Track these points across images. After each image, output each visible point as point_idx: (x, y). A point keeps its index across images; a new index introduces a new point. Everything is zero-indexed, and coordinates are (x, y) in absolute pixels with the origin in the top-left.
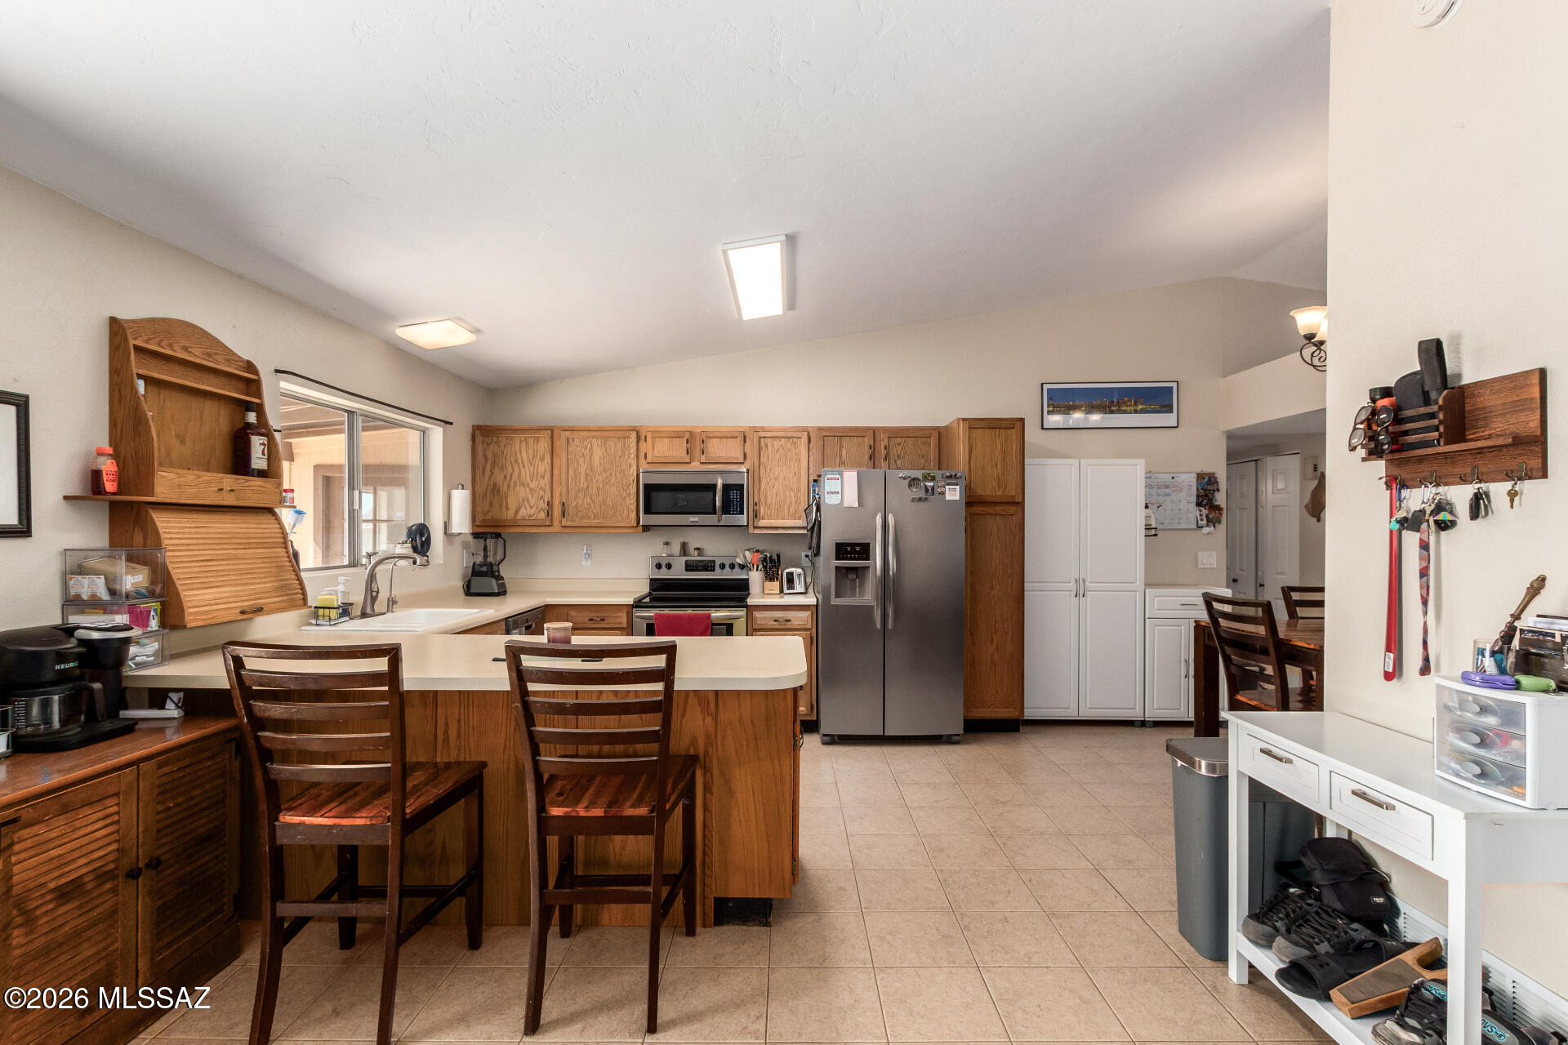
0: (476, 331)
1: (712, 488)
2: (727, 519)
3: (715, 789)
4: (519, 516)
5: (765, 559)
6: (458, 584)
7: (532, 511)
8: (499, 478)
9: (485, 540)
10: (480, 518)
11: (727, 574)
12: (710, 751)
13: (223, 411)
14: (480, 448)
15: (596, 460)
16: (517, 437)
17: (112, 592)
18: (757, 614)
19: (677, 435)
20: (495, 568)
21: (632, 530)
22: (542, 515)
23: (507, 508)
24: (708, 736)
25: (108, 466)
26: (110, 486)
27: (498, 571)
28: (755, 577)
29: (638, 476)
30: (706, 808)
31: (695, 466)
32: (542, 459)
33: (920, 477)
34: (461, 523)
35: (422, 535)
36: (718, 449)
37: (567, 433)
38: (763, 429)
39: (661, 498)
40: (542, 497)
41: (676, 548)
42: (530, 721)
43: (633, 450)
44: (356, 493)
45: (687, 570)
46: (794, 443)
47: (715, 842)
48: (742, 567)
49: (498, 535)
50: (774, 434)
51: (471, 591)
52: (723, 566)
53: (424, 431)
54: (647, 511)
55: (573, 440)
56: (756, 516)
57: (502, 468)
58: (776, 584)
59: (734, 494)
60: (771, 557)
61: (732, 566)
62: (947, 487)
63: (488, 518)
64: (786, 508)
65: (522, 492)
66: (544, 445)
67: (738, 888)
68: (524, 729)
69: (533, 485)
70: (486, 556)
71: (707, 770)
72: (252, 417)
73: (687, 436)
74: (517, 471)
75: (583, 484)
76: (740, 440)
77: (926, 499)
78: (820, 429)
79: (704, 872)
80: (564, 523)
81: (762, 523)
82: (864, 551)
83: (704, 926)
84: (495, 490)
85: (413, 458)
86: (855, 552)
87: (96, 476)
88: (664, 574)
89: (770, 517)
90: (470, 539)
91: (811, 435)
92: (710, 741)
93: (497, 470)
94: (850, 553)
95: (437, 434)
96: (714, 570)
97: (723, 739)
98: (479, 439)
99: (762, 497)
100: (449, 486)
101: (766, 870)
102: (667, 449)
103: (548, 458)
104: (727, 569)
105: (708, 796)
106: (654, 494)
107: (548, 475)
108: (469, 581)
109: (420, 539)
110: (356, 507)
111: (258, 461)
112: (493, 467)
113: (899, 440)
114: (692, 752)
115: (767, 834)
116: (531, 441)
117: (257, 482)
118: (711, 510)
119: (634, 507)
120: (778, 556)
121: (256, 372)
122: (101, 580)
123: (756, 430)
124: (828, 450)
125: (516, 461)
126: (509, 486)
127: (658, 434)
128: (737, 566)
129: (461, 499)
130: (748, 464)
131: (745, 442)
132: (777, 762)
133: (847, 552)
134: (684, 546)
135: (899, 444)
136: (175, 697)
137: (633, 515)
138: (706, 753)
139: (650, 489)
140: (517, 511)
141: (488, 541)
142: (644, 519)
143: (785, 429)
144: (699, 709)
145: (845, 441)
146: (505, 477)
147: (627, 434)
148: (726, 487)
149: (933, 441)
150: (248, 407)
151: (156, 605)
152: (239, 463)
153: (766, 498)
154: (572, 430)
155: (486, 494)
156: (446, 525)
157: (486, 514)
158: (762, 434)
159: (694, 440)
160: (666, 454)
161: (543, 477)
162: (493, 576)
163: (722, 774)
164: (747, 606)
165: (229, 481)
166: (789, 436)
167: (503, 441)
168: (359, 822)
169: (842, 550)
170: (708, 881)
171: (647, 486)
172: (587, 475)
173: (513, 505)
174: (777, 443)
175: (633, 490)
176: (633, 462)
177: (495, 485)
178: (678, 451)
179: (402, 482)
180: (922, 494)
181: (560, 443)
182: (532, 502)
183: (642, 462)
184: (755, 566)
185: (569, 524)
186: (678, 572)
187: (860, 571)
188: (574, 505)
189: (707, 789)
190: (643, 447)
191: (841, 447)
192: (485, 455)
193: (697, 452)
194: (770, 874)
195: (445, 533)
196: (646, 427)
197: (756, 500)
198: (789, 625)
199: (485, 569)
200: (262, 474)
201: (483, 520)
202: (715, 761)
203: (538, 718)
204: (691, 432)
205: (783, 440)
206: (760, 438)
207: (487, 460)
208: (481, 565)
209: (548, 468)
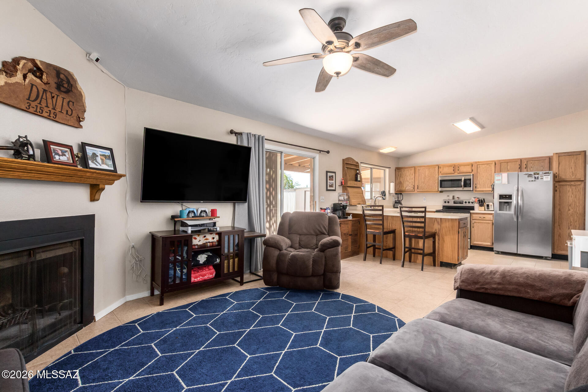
0: (396, 148)
1: (460, 180)
2: (466, 189)
3: (440, 240)
4: (406, 189)
5: (479, 200)
6: (392, 205)
7: (409, 188)
8: (401, 180)
9: (398, 195)
10: (397, 189)
11: (467, 205)
12: (439, 232)
13: (354, 171)
14: (397, 173)
15: (427, 174)
16: (406, 169)
17: (344, 199)
18: (474, 215)
19: (450, 166)
20: (400, 202)
21: (437, 192)
22: (412, 189)
23: (403, 187)
24: (439, 229)
25: (343, 181)
26: (343, 184)
27: (401, 202)
28: (476, 206)
29: (438, 178)
30: (438, 243)
31: (456, 174)
32: (412, 175)
33: (533, 174)
34: (392, 191)
35: (384, 193)
36: (463, 169)
37: (419, 168)
38: (479, 162)
39: (444, 183)
40: (412, 184)
41: (451, 198)
42: (402, 219)
43: (437, 171)
44: (372, 184)
45: (454, 203)
46: (490, 166)
47: (440, 250)
48: (472, 203)
49: (401, 194)
50: (483, 163)
51: (395, 207)
52: (466, 202)
53: (384, 170)
54: (441, 187)
55: (420, 169)
56: (476, 188)
57: (402, 177)
58: (483, 208)
59: (468, 182)
60: (481, 200)
61: (469, 202)
62: (544, 177)
63: (399, 189)
64: (487, 185)
65: (407, 183)
66: (413, 171)
67: (445, 260)
68: (401, 220)
69: (410, 181)
70: (398, 199)
71: (439, 236)
72: (358, 172)
73: (453, 166)
74: (406, 178)
75: (423, 180)
76: (470, 166)
77: (535, 181)
78: (500, 161)
79: (438, 256)
80: (418, 191)
81: (478, 190)
82: (510, 197)
83: (438, 266)
84: (400, 183)
85: (382, 176)
86: (506, 197)
87: (342, 182)
88: (447, 204)
89: (481, 188)
90: (395, 194)
91: (496, 163)
92: (439, 230)
93: (401, 178)
94: (504, 197)
95: (387, 170)
96: (463, 204)
97: (442, 231)
98: (397, 170)
99: (478, 182)
100: (390, 182)
101: (452, 258)
102: (446, 170)
103: (414, 174)
104: (467, 203)
105: (439, 241)
106: (443, 183)
107: (414, 178)
108: (394, 205)
109: (383, 193)
110: (372, 187)
111: (359, 179)
112: (400, 177)
113: (531, 162)
114: (435, 232)
115: (452, 250)
116: (410, 170)
117: (359, 182)
118: (460, 186)
119: (437, 186)
120: (484, 199)
121: (358, 164)
122: (343, 197)
123: (476, 162)
124: (502, 167)
125: (406, 175)
126: (404, 182)
127: (445, 166)
128: (471, 203)
129: (392, 185)
130: (473, 173)
131: (472, 166)
132: (454, 236)
133: (503, 197)
134: (453, 197)
135: (531, 163)
136: (351, 215)
137: (437, 188)
138: (438, 233)
139: (441, 181)
140: (406, 188)
141: (399, 195)
142: (440, 189)
143: (487, 162)
144: (437, 224)
145: (509, 164)
146: (403, 180)
147: (435, 167)
148: (465, 180)
149: (547, 161)
150: (358, 170)
151: (348, 201)
152: (356, 180)
153: (479, 182)
154: (420, 167)
155: (398, 184)
156: (389, 191)
157: (398, 189)
158: (478, 164)
159: (455, 167)
160: (447, 171)
161: (412, 179)
162: (400, 203)
163: (442, 237)
164: (470, 213)
165: (356, 183)
166: (488, 163)
167: (403, 171)
168: (378, 231)
169: (501, 197)
170: (439, 257)
171: (440, 180)
172: (424, 178)
173: (405, 187)
174: (483, 166)
175: (437, 181)
176: (437, 174)
177: (400, 182)
178: (451, 170)
179: (380, 182)
180: (533, 179)
181: (417, 170)
182: (410, 185)
183: (440, 174)
184: (476, 202)
185: (419, 191)
186: (451, 204)
187: (509, 203)
188: (420, 186)
189: (439, 240)
190: (440, 170)
191: (508, 165)
192: (398, 174)
193: (457, 170)
194: (453, 258)
195: (389, 193)
196: (441, 165)
197: (476, 183)
198: (484, 219)
199: (398, 202)
200: (359, 181)
201: (398, 190)
202: (440, 234)
203: (404, 218)
204: (454, 165)
205: (486, 165)
206: (477, 165)
207: (398, 175)
208: (397, 201)
209: (414, 177)
